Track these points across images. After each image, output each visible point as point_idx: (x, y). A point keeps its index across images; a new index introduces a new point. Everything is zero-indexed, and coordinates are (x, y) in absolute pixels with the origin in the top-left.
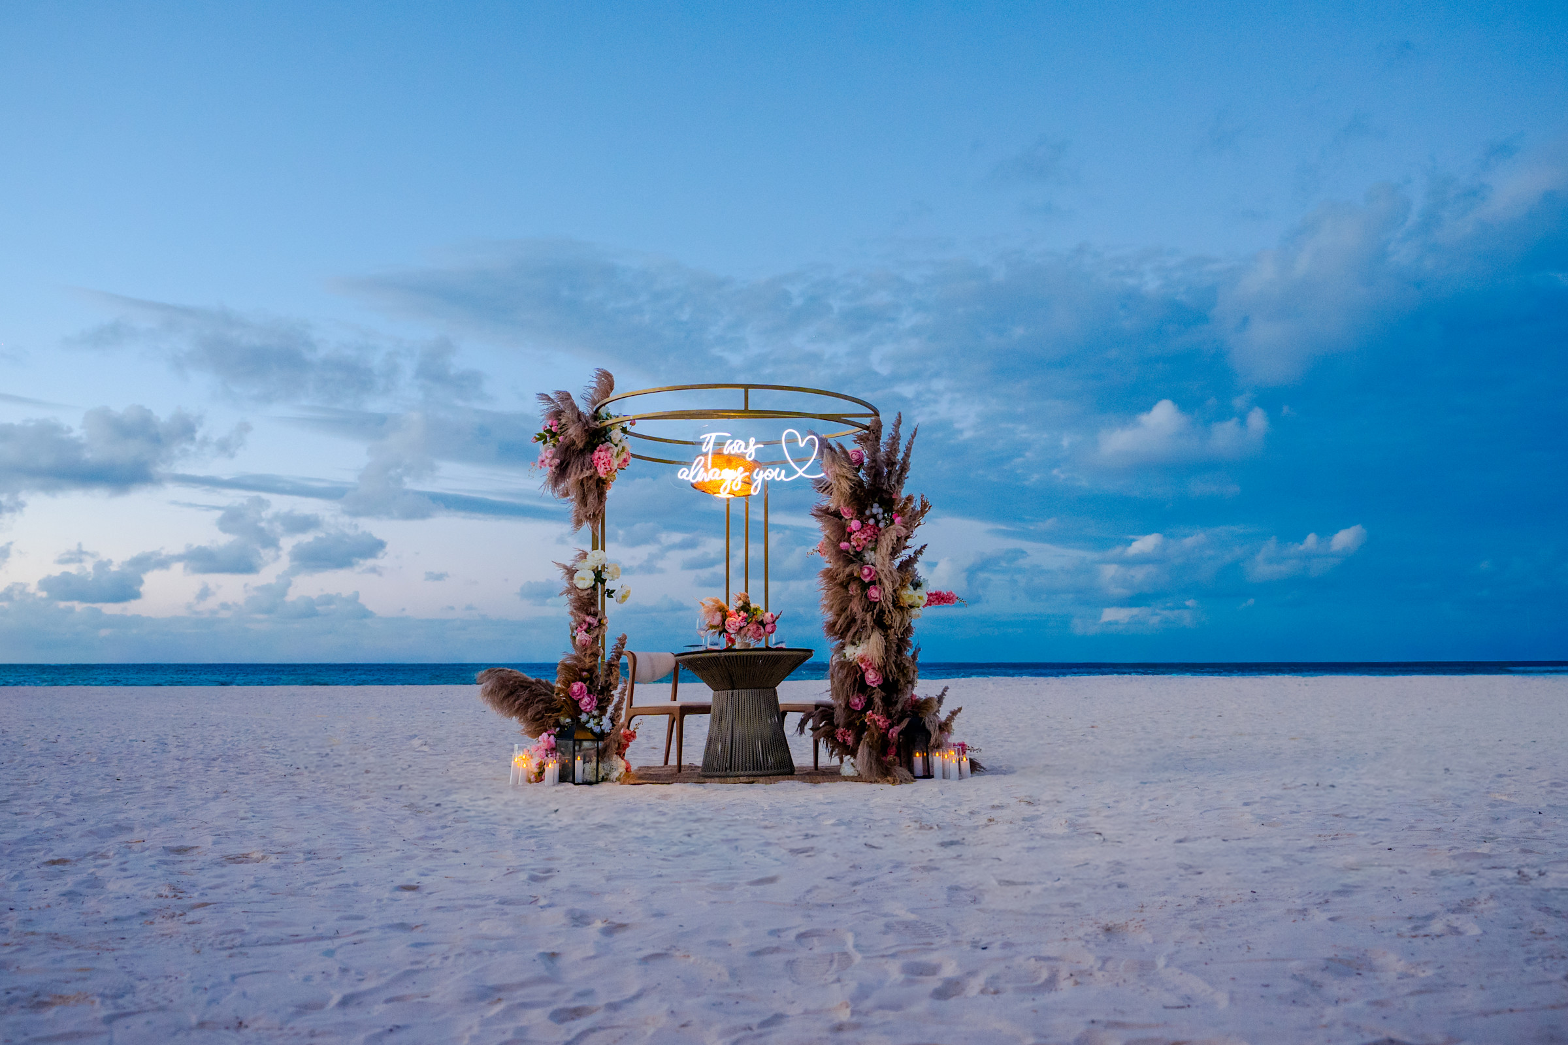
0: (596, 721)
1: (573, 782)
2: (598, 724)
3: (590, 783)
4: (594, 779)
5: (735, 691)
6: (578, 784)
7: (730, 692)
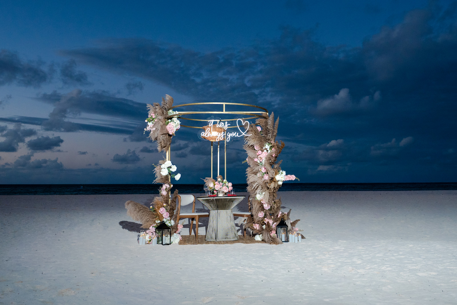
0: (169, 221)
1: (162, 244)
2: (170, 223)
3: (168, 244)
4: (169, 242)
5: (218, 211)
6: (164, 245)
7: (217, 211)
